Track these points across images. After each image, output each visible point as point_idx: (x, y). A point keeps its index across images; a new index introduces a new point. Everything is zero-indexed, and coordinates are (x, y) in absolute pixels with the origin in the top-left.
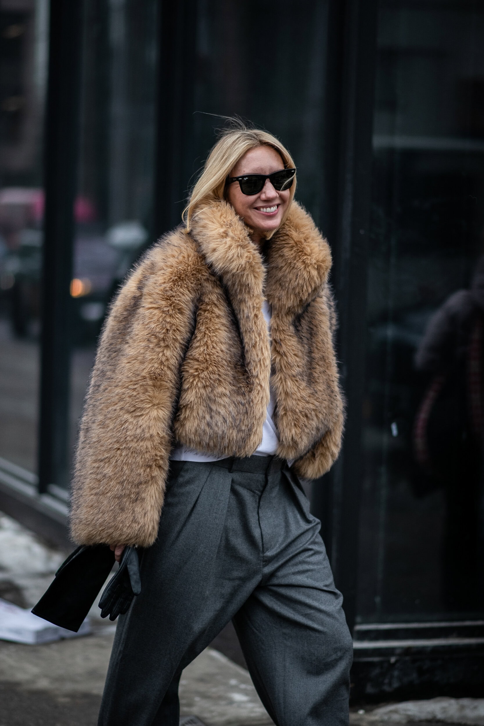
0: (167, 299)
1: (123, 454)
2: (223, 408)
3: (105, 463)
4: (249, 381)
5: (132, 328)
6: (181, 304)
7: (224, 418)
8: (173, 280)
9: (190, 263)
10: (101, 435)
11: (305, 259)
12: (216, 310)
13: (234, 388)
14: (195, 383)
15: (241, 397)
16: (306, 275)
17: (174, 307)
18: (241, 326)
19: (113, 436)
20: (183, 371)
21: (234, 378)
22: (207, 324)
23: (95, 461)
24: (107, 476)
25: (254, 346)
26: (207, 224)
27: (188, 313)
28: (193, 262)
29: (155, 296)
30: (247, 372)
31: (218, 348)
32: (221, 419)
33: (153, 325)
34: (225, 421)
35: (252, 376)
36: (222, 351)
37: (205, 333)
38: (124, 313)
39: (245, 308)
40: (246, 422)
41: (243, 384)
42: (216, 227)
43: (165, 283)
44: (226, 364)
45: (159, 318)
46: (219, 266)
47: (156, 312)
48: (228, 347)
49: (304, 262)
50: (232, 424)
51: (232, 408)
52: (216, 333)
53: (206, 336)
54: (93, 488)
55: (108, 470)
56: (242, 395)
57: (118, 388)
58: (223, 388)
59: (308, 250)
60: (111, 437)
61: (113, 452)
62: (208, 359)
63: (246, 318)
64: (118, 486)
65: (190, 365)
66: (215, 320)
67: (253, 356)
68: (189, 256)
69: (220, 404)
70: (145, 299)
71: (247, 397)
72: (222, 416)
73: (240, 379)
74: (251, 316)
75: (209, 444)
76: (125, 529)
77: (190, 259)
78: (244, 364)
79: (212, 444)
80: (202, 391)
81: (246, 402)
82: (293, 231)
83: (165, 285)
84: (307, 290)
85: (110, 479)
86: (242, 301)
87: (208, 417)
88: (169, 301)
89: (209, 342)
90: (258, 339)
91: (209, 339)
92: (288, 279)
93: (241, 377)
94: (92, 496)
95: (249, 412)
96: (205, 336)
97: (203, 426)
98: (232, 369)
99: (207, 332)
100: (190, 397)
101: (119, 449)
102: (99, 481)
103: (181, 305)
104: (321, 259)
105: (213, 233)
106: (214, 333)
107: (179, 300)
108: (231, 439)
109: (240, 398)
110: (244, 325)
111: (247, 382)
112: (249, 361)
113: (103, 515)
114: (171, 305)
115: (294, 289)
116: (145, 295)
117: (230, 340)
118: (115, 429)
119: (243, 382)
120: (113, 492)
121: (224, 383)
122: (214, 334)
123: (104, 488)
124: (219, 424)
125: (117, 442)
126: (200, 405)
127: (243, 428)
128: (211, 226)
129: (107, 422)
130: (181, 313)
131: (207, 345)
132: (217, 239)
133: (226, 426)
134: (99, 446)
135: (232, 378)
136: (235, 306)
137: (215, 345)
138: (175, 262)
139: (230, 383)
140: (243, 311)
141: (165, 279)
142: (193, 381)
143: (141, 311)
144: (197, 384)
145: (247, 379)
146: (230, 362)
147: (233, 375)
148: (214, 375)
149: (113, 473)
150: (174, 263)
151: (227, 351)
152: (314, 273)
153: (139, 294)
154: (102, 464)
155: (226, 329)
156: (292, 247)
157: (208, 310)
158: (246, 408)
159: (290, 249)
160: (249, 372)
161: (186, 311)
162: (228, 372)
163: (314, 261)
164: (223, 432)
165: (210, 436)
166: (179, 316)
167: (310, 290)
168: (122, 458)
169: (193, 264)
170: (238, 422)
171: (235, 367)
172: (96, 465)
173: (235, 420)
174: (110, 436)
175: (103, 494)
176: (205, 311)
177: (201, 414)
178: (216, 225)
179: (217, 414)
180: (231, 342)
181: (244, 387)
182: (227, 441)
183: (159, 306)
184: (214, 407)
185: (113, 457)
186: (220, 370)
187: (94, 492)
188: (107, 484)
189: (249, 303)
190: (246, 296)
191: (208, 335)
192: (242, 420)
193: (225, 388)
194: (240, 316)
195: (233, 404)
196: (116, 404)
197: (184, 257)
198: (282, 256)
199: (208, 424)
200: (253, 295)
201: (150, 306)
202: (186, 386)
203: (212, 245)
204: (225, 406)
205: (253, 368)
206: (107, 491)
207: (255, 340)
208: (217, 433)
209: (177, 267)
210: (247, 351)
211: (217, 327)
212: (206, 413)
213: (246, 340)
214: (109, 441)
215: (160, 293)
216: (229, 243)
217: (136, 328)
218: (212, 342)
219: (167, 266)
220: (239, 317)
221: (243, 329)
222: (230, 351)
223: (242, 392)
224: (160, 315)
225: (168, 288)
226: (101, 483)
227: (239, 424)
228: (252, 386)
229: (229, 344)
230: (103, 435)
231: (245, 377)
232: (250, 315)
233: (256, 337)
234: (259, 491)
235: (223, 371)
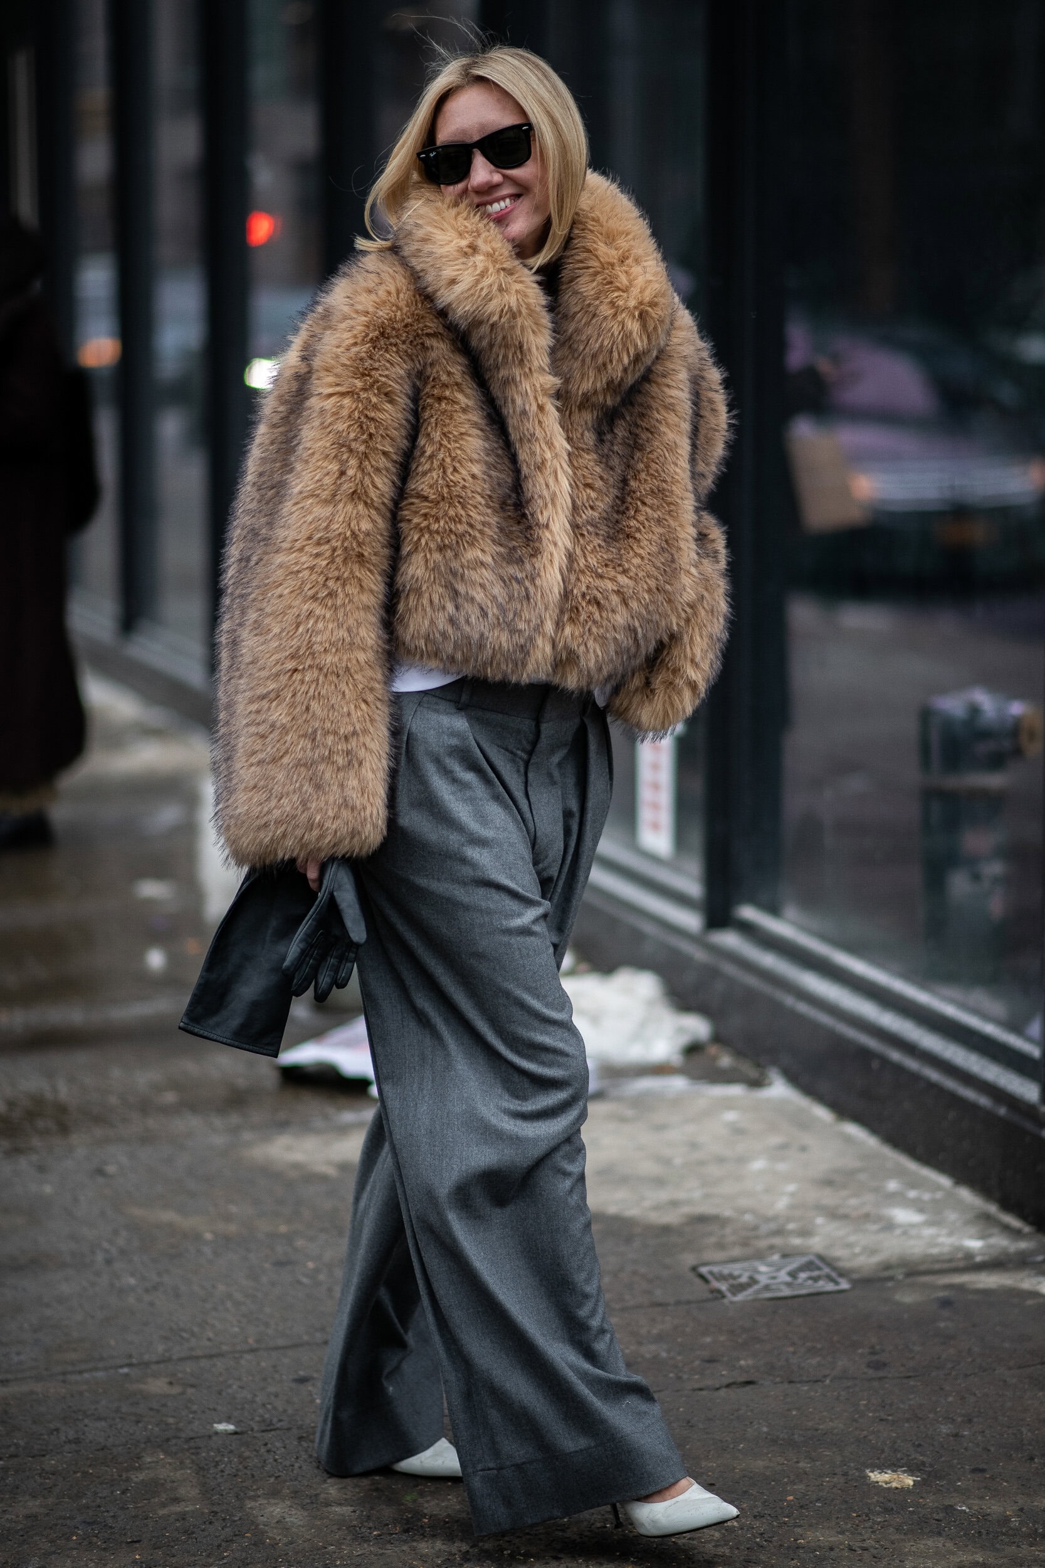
0: (363, 375)
1: (307, 679)
2: (479, 589)
3: (272, 701)
4: (531, 534)
5: (299, 437)
6: (392, 383)
7: (482, 609)
8: (372, 339)
9: (402, 304)
10: (257, 649)
11: (617, 297)
12: (460, 396)
13: (502, 550)
14: (423, 541)
15: (516, 567)
16: (616, 330)
17: (378, 389)
18: (511, 430)
19: (282, 646)
20: (401, 521)
21: (501, 529)
22: (445, 426)
23: (251, 701)
24: (278, 724)
25: (539, 468)
26: (431, 233)
27: (403, 401)
28: (407, 302)
29: (339, 370)
30: (527, 519)
31: (464, 472)
32: (477, 611)
33: (341, 426)
34: (484, 614)
35: (537, 524)
36: (474, 476)
37: (441, 445)
38: (279, 410)
39: (516, 397)
40: (526, 614)
41: (519, 540)
42: (450, 238)
43: (355, 344)
44: (483, 502)
45: (352, 412)
46: (462, 310)
47: (347, 401)
48: (484, 468)
49: (612, 304)
50: (498, 619)
51: (498, 590)
52: (461, 442)
53: (442, 449)
54: (254, 753)
55: (279, 714)
56: (517, 564)
57: (281, 554)
58: (479, 551)
59: (623, 280)
60: (278, 649)
61: (284, 679)
62: (445, 495)
63: (520, 415)
64: (301, 743)
65: (413, 508)
66: (460, 417)
67: (537, 486)
68: (398, 292)
69: (473, 583)
70: (318, 379)
71: (528, 566)
72: (479, 604)
73: (511, 532)
74: (530, 410)
75: (453, 658)
76: (328, 824)
77: (401, 295)
78: (521, 502)
79: (459, 656)
80: (437, 556)
81: (524, 577)
82: (600, 243)
83: (355, 349)
84: (620, 359)
85: (285, 730)
86: (508, 382)
87: (450, 607)
88: (368, 378)
89: (448, 460)
90: (548, 455)
91: (447, 454)
92: (584, 337)
93: (514, 529)
94: (253, 768)
95: (532, 594)
96: (440, 450)
97: (442, 622)
98: (495, 511)
99: (445, 442)
100: (415, 569)
101: (296, 670)
102: (263, 737)
103: (390, 386)
104: (647, 299)
105: (447, 250)
106: (456, 441)
107: (386, 376)
108: (497, 647)
109: (513, 570)
110: (516, 428)
111: (526, 537)
112: (530, 495)
113: (279, 801)
114: (372, 386)
115: (594, 356)
116: (318, 371)
117: (488, 455)
118: (284, 634)
119: (518, 537)
120: (293, 755)
121: (480, 540)
122: (458, 445)
123: (275, 749)
124: (473, 619)
125: (293, 657)
126: (435, 583)
127: (521, 626)
128: (439, 236)
129: (267, 621)
130: (392, 402)
131: (444, 468)
132: (457, 259)
133: (486, 623)
134: (255, 670)
135: (497, 530)
136: (496, 391)
137: (457, 465)
138: (372, 303)
139: (493, 541)
140: (513, 401)
141: (355, 337)
142: (419, 539)
143: (313, 402)
144: (427, 544)
145: (526, 531)
146: (490, 497)
147: (498, 523)
148: (459, 526)
149: (289, 718)
150: (370, 307)
151: (483, 476)
152: (634, 326)
153: (306, 370)
154: (265, 704)
155: (479, 433)
156: (596, 274)
157: (445, 398)
158: (526, 589)
159: (592, 278)
160: (530, 517)
161: (399, 397)
162: (487, 518)
163: (632, 303)
164: (482, 635)
165: (455, 642)
166: (388, 406)
167: (626, 361)
168: (304, 688)
169: (407, 306)
170: (511, 616)
171: (502, 508)
172: (254, 707)
173: (503, 610)
174: (276, 647)
175: (274, 760)
176: (439, 399)
177: (436, 600)
178: (451, 234)
179: (467, 601)
180: (490, 459)
181: (520, 547)
182: (490, 652)
183: (349, 390)
184: (461, 588)
185: (285, 687)
186: (471, 514)
187: (254, 760)
188: (279, 741)
189: (524, 386)
190: (517, 372)
191: (446, 447)
192: (518, 611)
193: (482, 550)
194: (507, 411)
195: (501, 582)
196: (281, 585)
197: (389, 293)
198: (576, 293)
199: (452, 621)
200: (530, 369)
201: (330, 390)
202: (406, 549)
203: (448, 272)
204: (482, 586)
205: (539, 510)
206: (281, 754)
207: (541, 455)
208: (468, 638)
209: (375, 314)
210: (525, 477)
211: (463, 430)
212: (447, 599)
213: (522, 456)
214: (273, 658)
215: (348, 363)
216: (480, 267)
217: (307, 437)
218: (453, 459)
219: (357, 312)
220: (505, 411)
221: (514, 436)
222: (490, 476)
223: (517, 556)
224: (354, 406)
225: (363, 355)
226: (268, 739)
227: (513, 620)
228: (537, 544)
229: (486, 463)
230: (260, 648)
231: (522, 527)
232: (527, 408)
233: (544, 451)
234: (523, 750)
235: (479, 518)
